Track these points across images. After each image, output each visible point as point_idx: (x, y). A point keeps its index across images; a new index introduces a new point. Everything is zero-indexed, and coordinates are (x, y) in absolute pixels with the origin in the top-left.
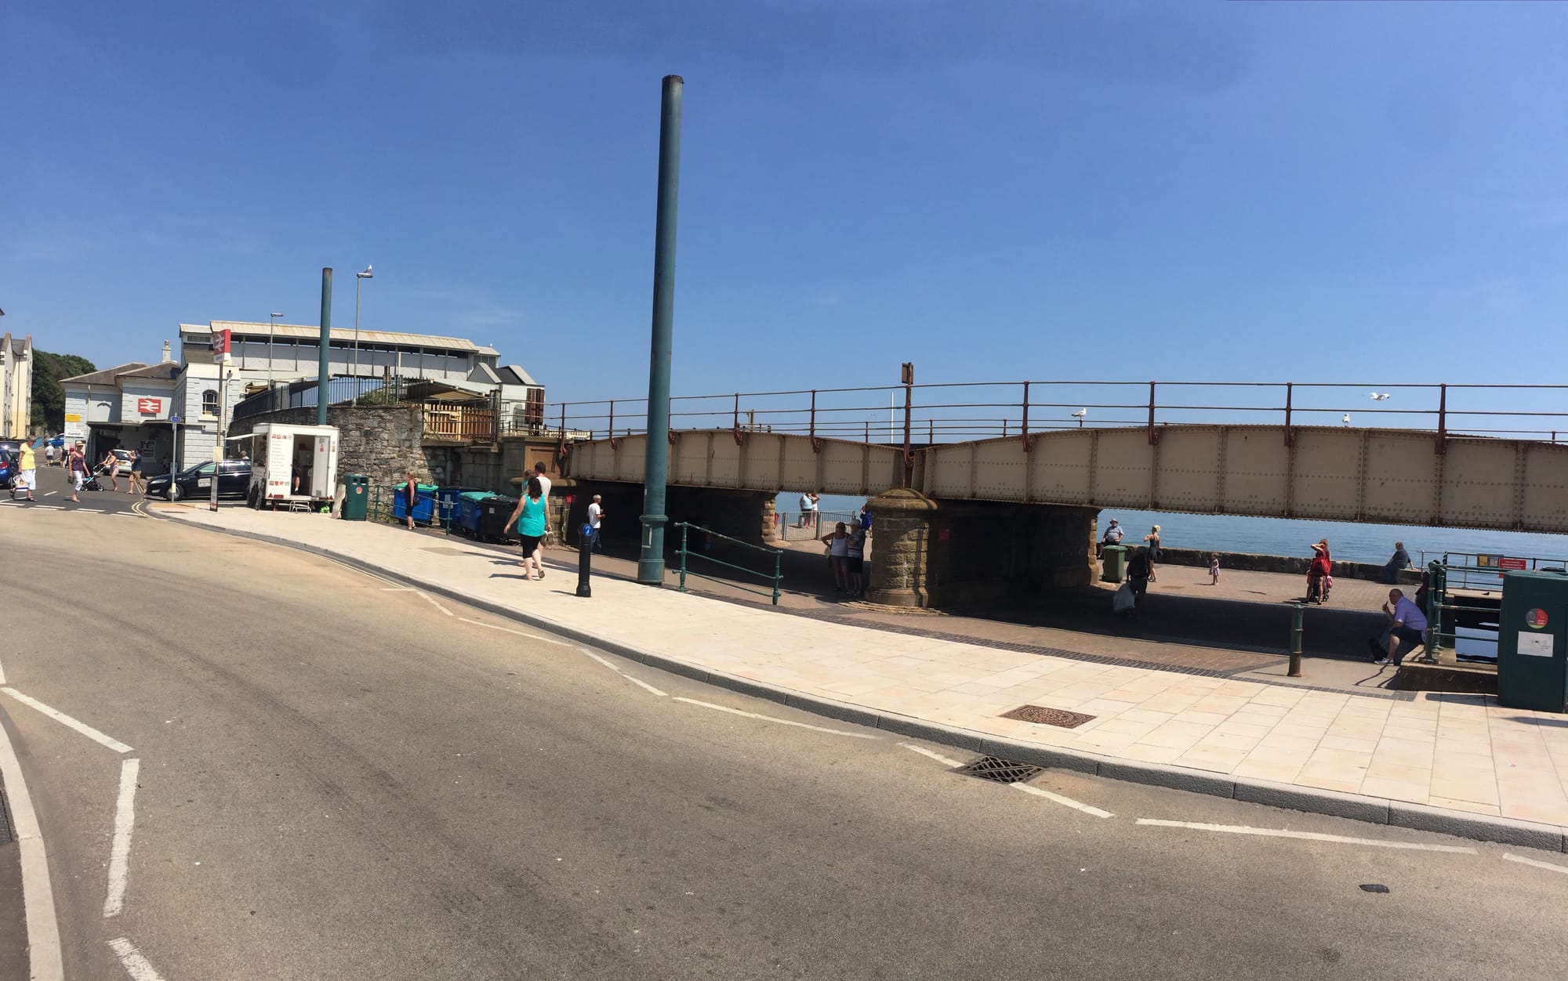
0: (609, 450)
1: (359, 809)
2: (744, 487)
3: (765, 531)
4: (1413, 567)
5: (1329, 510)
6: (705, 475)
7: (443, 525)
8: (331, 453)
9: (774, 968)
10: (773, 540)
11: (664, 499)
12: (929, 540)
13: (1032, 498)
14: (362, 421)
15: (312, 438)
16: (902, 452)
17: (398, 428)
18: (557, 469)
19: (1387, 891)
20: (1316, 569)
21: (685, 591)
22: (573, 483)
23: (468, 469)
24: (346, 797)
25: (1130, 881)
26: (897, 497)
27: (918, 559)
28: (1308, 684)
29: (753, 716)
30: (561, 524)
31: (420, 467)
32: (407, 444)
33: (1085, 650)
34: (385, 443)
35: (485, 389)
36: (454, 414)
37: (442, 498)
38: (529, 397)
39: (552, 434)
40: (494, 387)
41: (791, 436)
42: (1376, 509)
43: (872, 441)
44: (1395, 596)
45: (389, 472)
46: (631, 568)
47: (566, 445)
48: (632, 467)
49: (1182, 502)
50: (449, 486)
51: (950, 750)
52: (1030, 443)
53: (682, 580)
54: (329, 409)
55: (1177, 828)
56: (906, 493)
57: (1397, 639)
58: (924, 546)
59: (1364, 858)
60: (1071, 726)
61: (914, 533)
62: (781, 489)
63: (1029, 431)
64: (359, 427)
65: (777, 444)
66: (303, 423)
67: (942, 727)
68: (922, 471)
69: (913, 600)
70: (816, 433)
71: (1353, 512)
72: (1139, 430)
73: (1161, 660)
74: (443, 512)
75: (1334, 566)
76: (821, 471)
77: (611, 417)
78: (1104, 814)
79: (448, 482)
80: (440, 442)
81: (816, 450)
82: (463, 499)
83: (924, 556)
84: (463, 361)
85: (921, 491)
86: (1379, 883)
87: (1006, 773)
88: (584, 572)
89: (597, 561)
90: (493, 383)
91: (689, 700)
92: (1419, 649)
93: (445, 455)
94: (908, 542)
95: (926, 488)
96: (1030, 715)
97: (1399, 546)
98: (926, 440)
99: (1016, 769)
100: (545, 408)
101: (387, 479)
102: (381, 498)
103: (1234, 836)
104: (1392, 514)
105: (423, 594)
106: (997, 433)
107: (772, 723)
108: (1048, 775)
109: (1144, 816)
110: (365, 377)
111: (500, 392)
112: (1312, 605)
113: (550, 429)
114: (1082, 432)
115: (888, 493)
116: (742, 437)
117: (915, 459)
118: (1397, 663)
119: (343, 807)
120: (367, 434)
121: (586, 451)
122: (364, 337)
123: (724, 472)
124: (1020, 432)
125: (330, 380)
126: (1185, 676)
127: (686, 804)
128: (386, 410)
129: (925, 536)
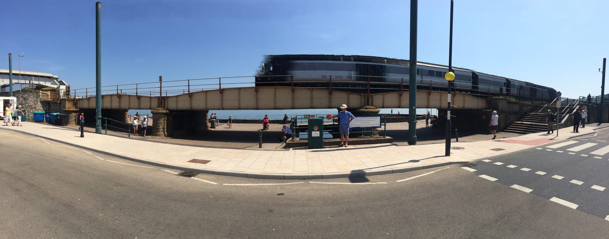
0: (86, 101)
1: (25, 194)
2: (120, 108)
3: (126, 119)
4: (289, 119)
5: (267, 107)
6: (110, 106)
7: (47, 122)
8: (15, 104)
9: (133, 223)
10: (128, 122)
11: (101, 112)
12: (167, 120)
13: (191, 109)
14: (23, 95)
15: (9, 100)
16: (160, 99)
17: (34, 97)
18: (74, 106)
19: (284, 194)
20: (265, 122)
21: (107, 135)
22: (78, 110)
23: (52, 107)
24: (21, 191)
25: (223, 198)
26: (159, 110)
27: (164, 125)
28: (264, 149)
29: (125, 164)
30: (76, 120)
31: (40, 107)
32: (36, 101)
33: (207, 145)
34: (30, 101)
35: (55, 86)
36: (48, 93)
37: (46, 115)
38: (66, 88)
39: (72, 97)
40: (58, 86)
41: (131, 95)
42: (278, 106)
43: (152, 96)
44: (284, 127)
45: (32, 109)
46: (94, 130)
47: (76, 100)
48: (93, 105)
49: (229, 107)
50: (48, 112)
51: (175, 170)
52: (190, 95)
53: (106, 132)
54: (13, 92)
55: (233, 185)
56: (161, 109)
57: (285, 137)
58: (166, 122)
59: (278, 188)
60: (205, 163)
61: (163, 119)
62: (130, 109)
63: (190, 92)
64: (22, 97)
65: (128, 98)
66: (6, 96)
67: (172, 165)
68: (165, 103)
69: (163, 135)
70: (138, 94)
71: (273, 107)
72: (217, 90)
73: (227, 146)
74: (46, 118)
75: (269, 121)
76: (139, 104)
77: (87, 92)
78: (215, 183)
79: (47, 111)
80: (45, 100)
81: (138, 99)
82: (51, 115)
83: (166, 124)
84: (49, 79)
85: (165, 108)
86: (282, 193)
87: (190, 175)
88: (82, 132)
89: (85, 128)
90: (58, 85)
91: (109, 161)
92: (291, 138)
93: (46, 104)
94: (162, 121)
95: (166, 107)
96: (195, 161)
97: (286, 115)
98: (165, 95)
99: (192, 174)
100: (70, 91)
101: (31, 110)
102: (30, 115)
103: (247, 186)
104: (283, 107)
105: (42, 139)
106: (182, 93)
107: (130, 166)
108: (200, 175)
109: (225, 183)
110: (23, 84)
111: (59, 87)
112: (265, 131)
113: (72, 96)
114: (203, 92)
115: (156, 109)
116: (119, 96)
117: (163, 100)
118: (285, 143)
119: (21, 194)
120: (25, 99)
121: (81, 101)
122: (22, 73)
123: (115, 105)
124: (188, 92)
125: (13, 84)
126: (233, 150)
127: (110, 185)
128: (30, 92)
129: (166, 119)
